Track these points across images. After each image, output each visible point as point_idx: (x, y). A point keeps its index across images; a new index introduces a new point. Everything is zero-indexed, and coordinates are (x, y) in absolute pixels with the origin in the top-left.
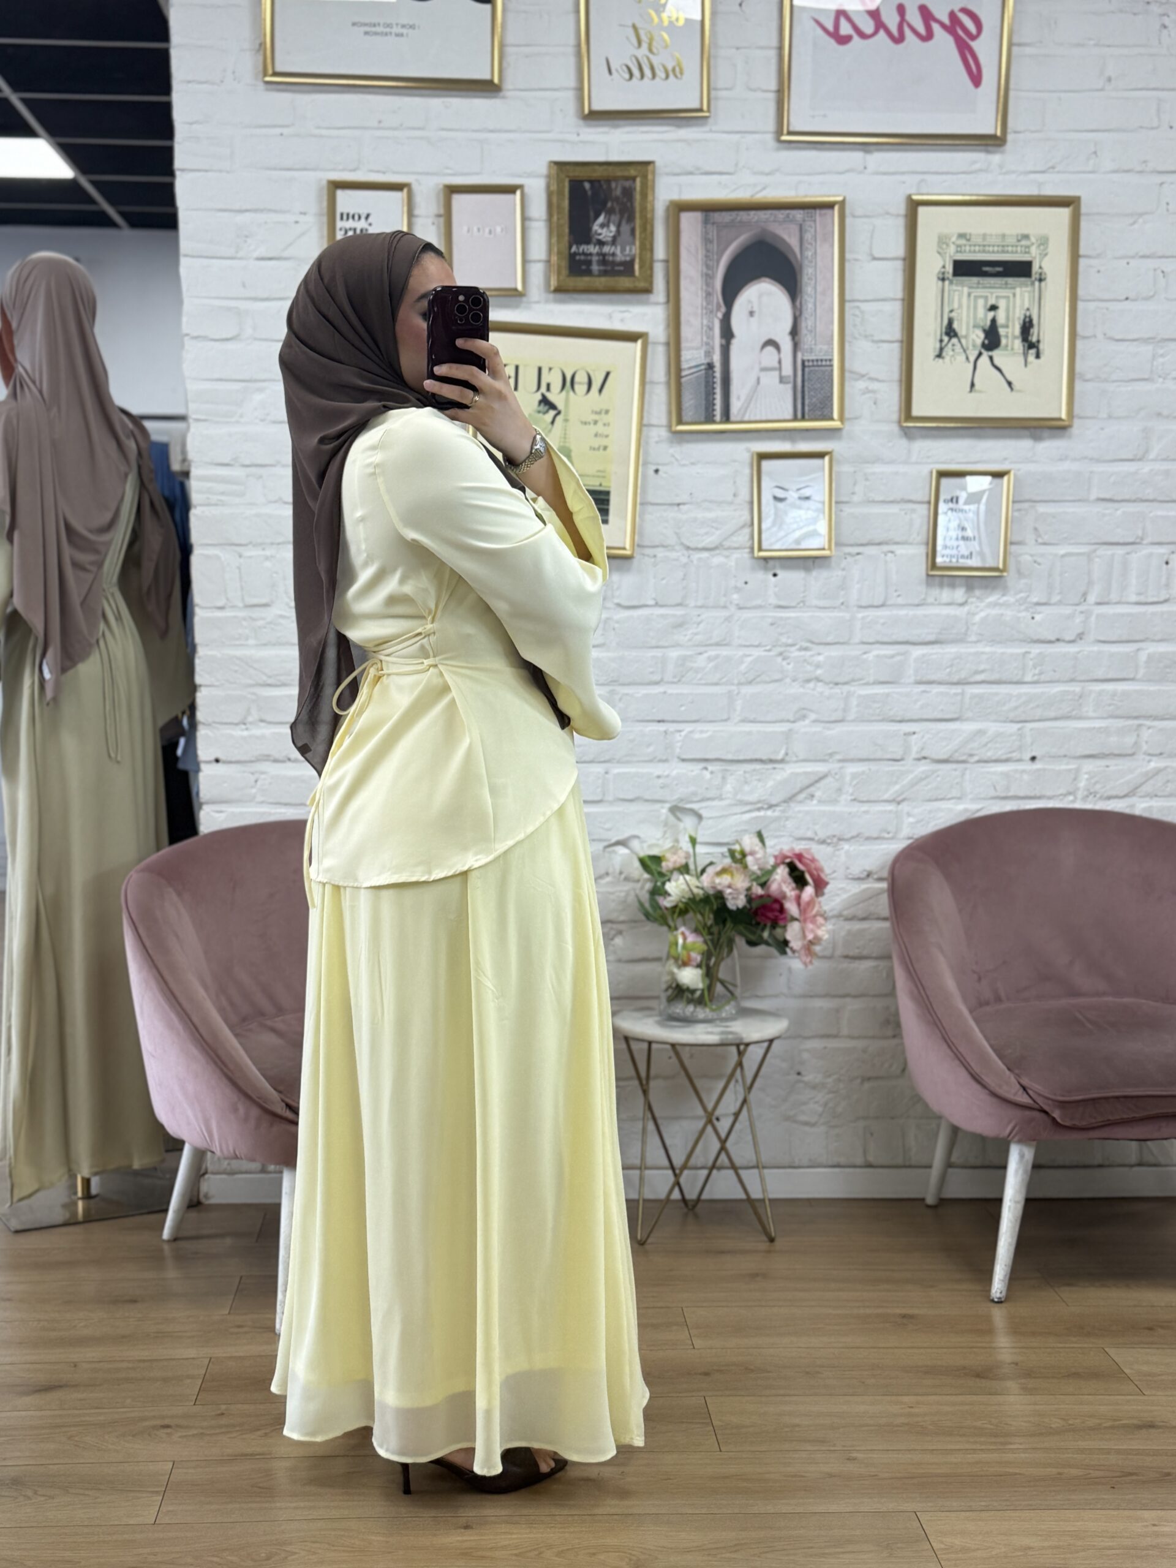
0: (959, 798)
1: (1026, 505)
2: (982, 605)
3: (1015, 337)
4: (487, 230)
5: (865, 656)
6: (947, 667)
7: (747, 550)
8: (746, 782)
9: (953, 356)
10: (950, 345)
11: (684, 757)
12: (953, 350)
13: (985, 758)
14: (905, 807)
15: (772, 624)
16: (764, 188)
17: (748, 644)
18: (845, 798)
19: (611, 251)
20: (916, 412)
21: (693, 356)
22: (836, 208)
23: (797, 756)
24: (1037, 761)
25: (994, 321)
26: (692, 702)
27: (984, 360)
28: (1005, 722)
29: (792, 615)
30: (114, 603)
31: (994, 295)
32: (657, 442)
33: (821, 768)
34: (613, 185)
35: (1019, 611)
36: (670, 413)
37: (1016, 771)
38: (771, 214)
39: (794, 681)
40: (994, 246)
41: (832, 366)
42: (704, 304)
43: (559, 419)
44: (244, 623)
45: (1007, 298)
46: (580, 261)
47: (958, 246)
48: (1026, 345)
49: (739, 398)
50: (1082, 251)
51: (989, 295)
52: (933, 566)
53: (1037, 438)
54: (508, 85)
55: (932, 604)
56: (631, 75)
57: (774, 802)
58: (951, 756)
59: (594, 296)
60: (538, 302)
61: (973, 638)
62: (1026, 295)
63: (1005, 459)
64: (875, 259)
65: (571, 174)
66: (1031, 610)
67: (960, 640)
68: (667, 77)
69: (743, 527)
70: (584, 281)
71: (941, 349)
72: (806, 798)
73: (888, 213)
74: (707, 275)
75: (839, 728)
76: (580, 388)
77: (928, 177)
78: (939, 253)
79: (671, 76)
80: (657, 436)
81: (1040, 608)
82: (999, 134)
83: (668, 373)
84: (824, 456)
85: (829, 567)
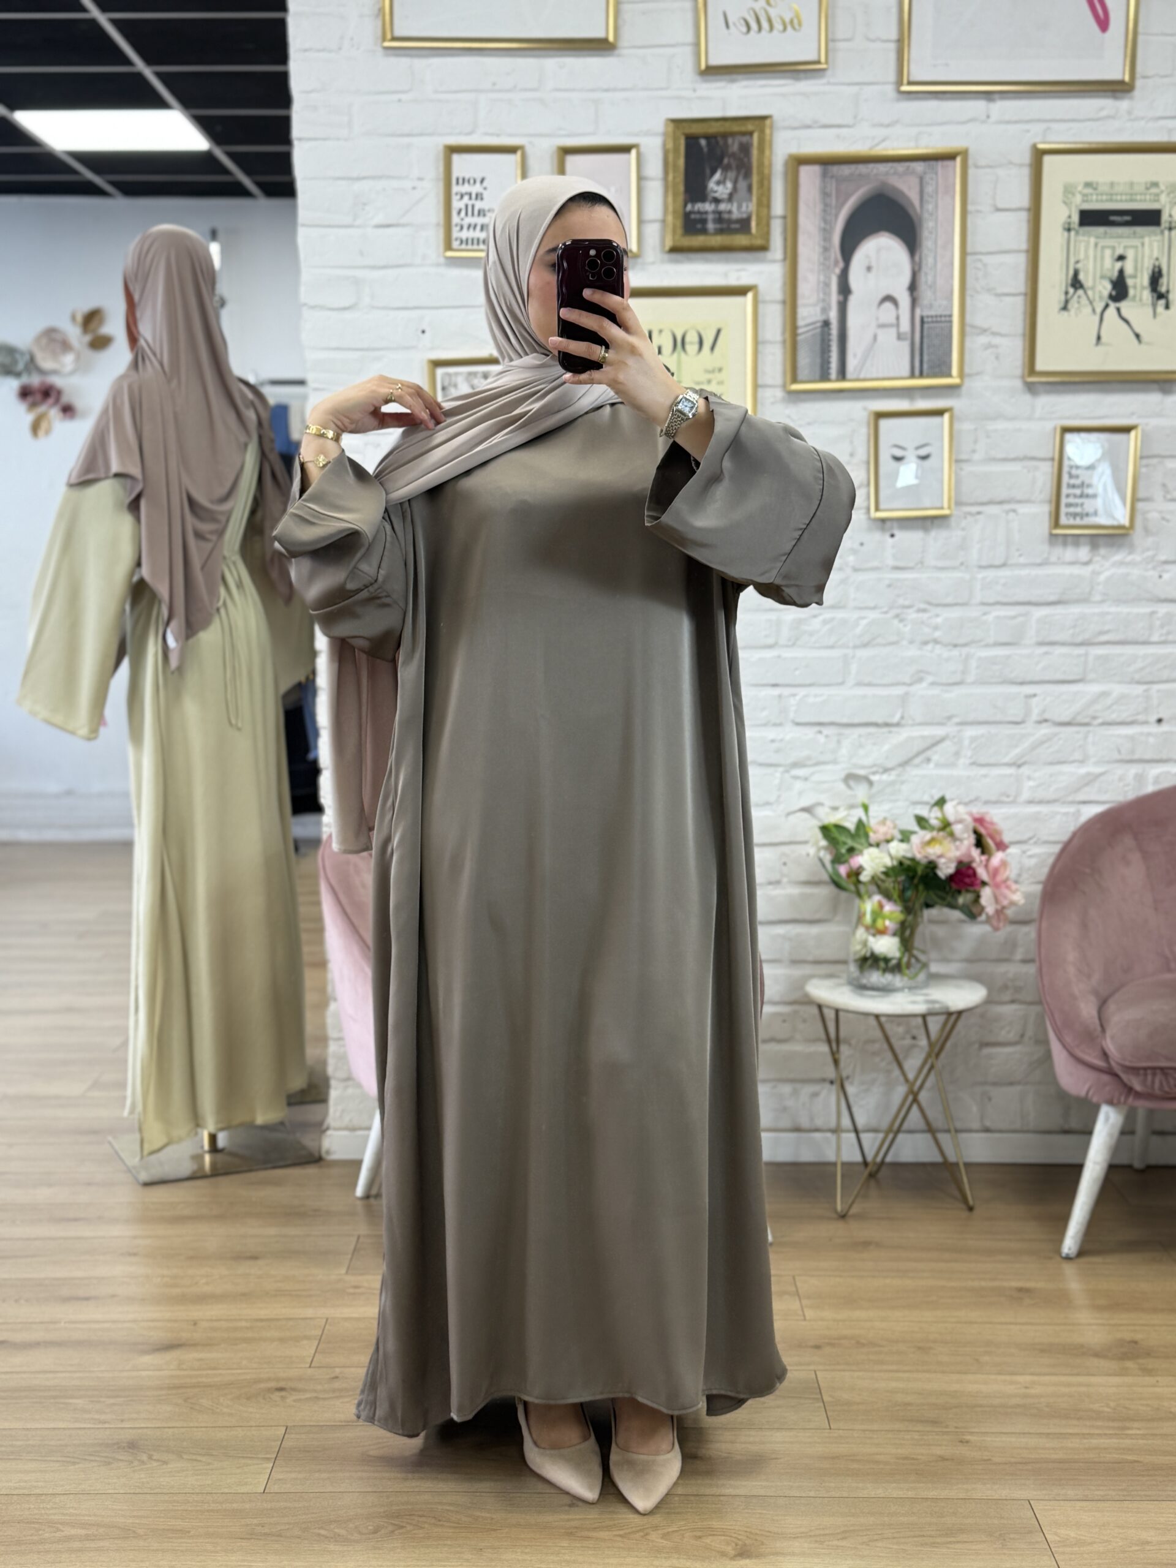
0: (1082, 762)
1: (1154, 461)
2: (1107, 564)
3: (1143, 288)
5: (985, 618)
6: (1071, 628)
7: (863, 511)
8: (861, 746)
10: (1075, 297)
11: (798, 720)
12: (1079, 302)
13: (1109, 720)
14: (1025, 770)
15: (889, 586)
16: (884, 140)
17: (864, 606)
18: (962, 761)
20: (1040, 366)
21: (809, 314)
22: (959, 159)
23: (913, 720)
24: (1163, 724)
25: (1121, 272)
26: (806, 666)
27: (1111, 311)
28: (1130, 683)
29: (910, 576)
30: (237, 571)
31: (1122, 246)
32: (773, 403)
33: (938, 731)
34: (730, 141)
35: (1146, 570)
36: (784, 372)
37: (1142, 734)
38: (891, 167)
39: (911, 642)
40: (1121, 194)
41: (951, 322)
42: (821, 260)
45: (1136, 247)
47: (1085, 195)
48: (1155, 295)
49: (855, 355)
51: (1116, 245)
53: (1166, 392)
54: (624, 42)
55: (1054, 564)
56: (748, 28)
57: (889, 765)
58: (1073, 719)
59: (709, 256)
60: (653, 263)
61: (1098, 598)
62: (1155, 245)
63: (1133, 414)
64: (998, 210)
66: (1158, 569)
67: (1084, 600)
68: (785, 29)
70: (699, 240)
71: (1067, 302)
72: (922, 762)
74: (825, 230)
75: (957, 691)
76: (692, 348)
77: (1055, 126)
78: (1065, 203)
79: (789, 28)
80: (773, 395)
81: (1167, 567)
82: (1127, 78)
83: (784, 332)
84: (944, 413)
85: (948, 527)
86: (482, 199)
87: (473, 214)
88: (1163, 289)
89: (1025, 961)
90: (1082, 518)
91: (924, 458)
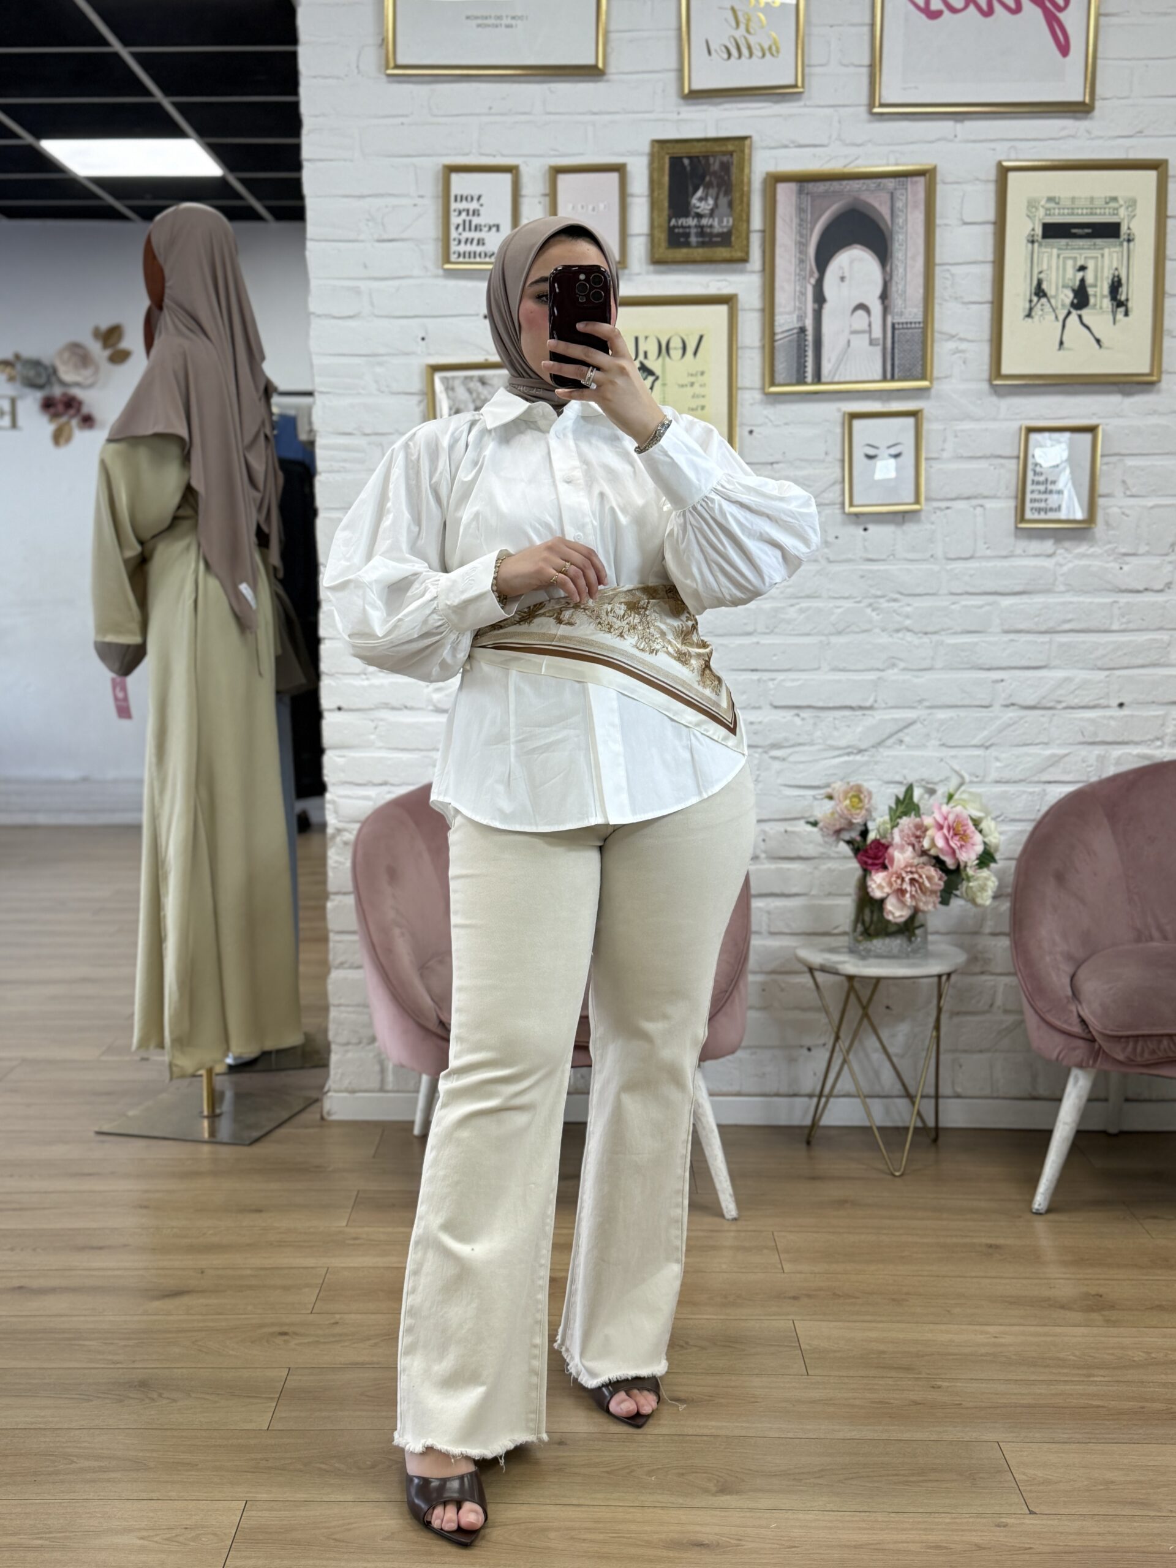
0: (1046, 744)
1: (1113, 460)
2: (1069, 556)
3: (1103, 296)
4: (590, 207)
5: (953, 607)
6: (1036, 616)
7: (838, 506)
8: (836, 728)
9: (1042, 315)
10: (1039, 306)
11: (776, 703)
12: (1042, 310)
13: (1072, 704)
14: (993, 752)
15: (862, 577)
16: (857, 159)
17: (836, 596)
18: (932, 743)
19: (709, 223)
20: (1005, 370)
21: (786, 321)
22: (928, 175)
23: (886, 703)
24: (1124, 708)
25: (1083, 281)
26: (784, 652)
28: (1093, 669)
29: (882, 567)
31: (1083, 256)
32: (752, 405)
33: (910, 714)
34: (711, 160)
35: (1107, 562)
36: (763, 376)
37: (1104, 717)
38: (864, 184)
39: (884, 630)
40: (1083, 209)
41: (921, 328)
42: (798, 271)
43: (658, 384)
45: (1096, 258)
47: (1047, 209)
48: (1115, 304)
49: (829, 361)
50: (1169, 213)
51: (1078, 256)
52: (1022, 518)
53: (1127, 393)
54: (612, 69)
55: (1020, 556)
56: (729, 55)
57: (863, 747)
58: (1039, 703)
59: (690, 267)
60: (639, 274)
61: (1062, 588)
62: (1115, 255)
63: (1095, 414)
64: (965, 223)
65: (670, 151)
66: (1119, 561)
67: (1047, 591)
68: (764, 55)
69: (834, 484)
70: (683, 252)
71: (1031, 309)
72: (894, 743)
73: (977, 179)
74: (801, 243)
75: (928, 675)
76: (676, 353)
77: (1018, 144)
78: (1029, 217)
79: (768, 54)
80: (750, 398)
81: (1128, 559)
82: (1087, 101)
83: (763, 338)
84: (914, 414)
85: (918, 521)
86: (479, 215)
87: (470, 230)
89: (994, 934)
90: (1046, 513)
91: (897, 456)
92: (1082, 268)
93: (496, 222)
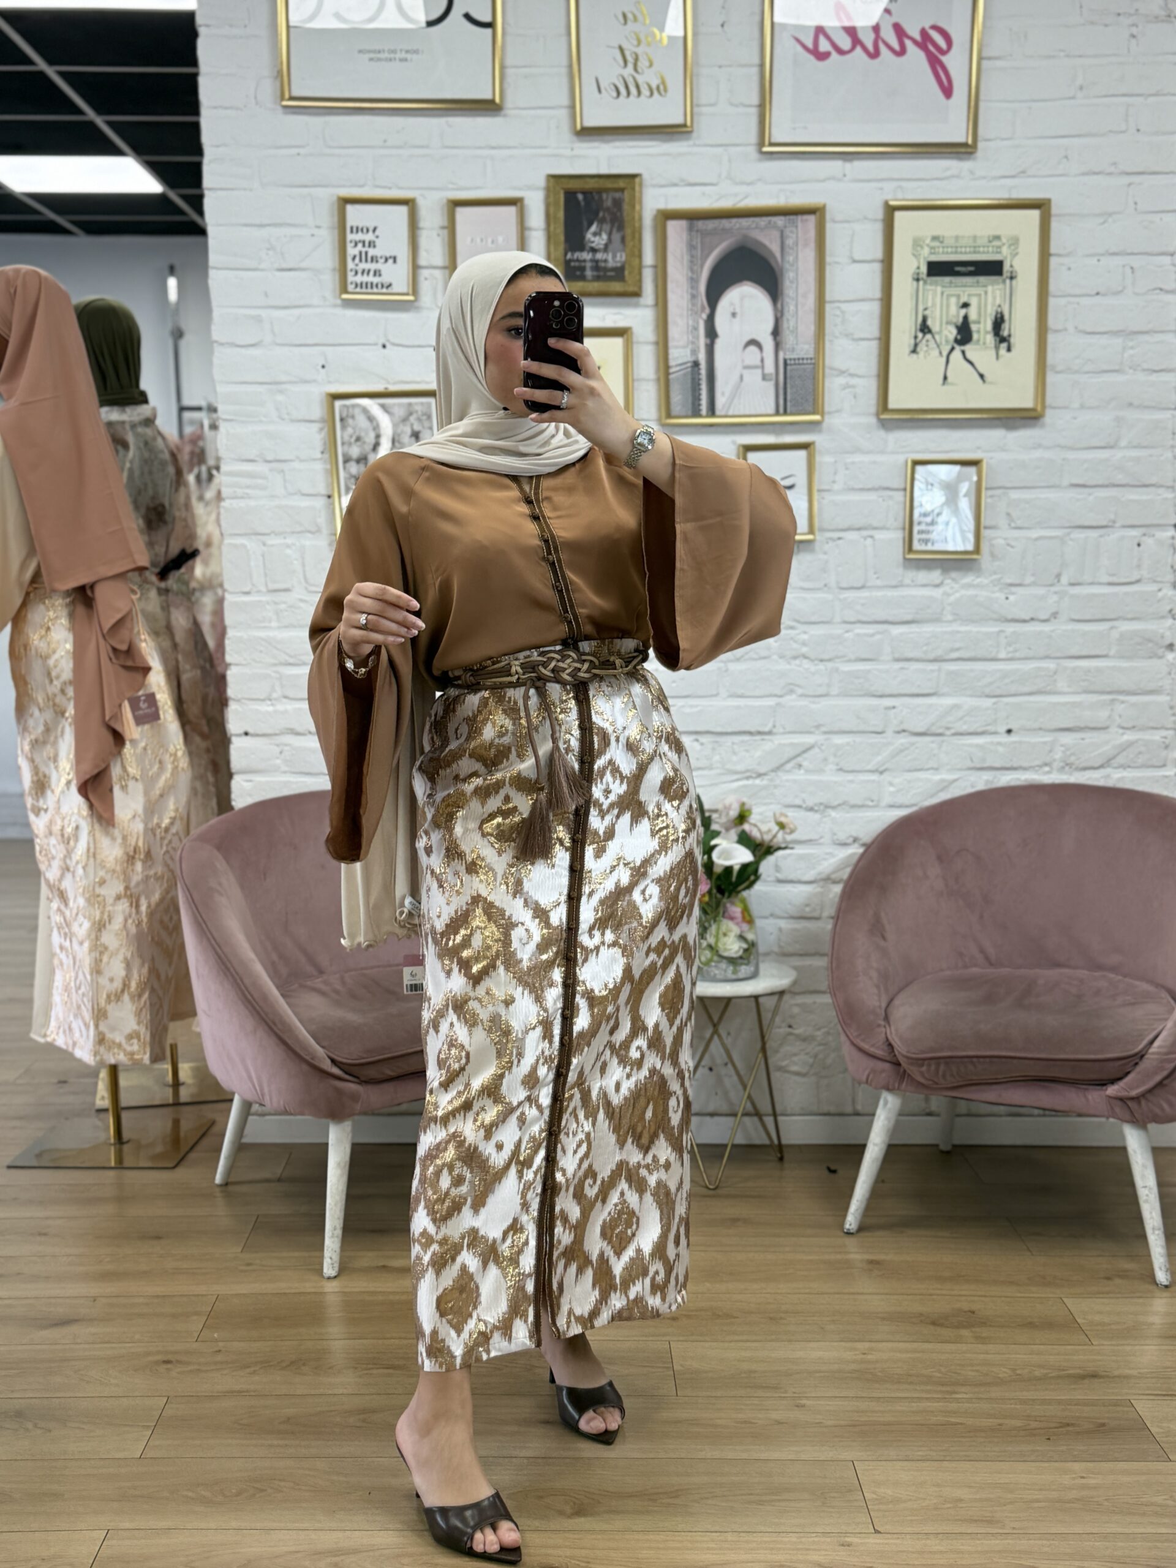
0: (936, 769)
1: (999, 492)
2: (956, 586)
3: (987, 333)
4: (490, 241)
5: (846, 635)
6: (925, 645)
8: (734, 753)
10: (924, 342)
13: (961, 731)
14: (886, 777)
16: (747, 196)
18: (829, 767)
20: (892, 404)
21: (679, 355)
22: (818, 214)
23: (784, 729)
24: (1013, 734)
25: (966, 318)
26: (683, 679)
27: (957, 354)
28: (980, 696)
33: (808, 739)
35: (993, 592)
36: (659, 409)
37: (993, 743)
38: (752, 220)
39: (781, 658)
40: (966, 247)
41: (813, 363)
42: (690, 306)
44: (268, 607)
45: (979, 295)
46: (574, 267)
47: (932, 248)
49: (723, 394)
50: (1053, 250)
52: (910, 549)
53: (1011, 428)
54: (509, 103)
55: (908, 586)
56: (618, 93)
57: (762, 771)
58: (929, 729)
61: (949, 617)
62: (998, 293)
63: (979, 448)
64: (855, 261)
66: (1005, 591)
67: (936, 620)
68: (652, 95)
71: (916, 345)
72: (793, 768)
73: (866, 218)
74: (692, 279)
75: (823, 703)
77: (904, 184)
78: (914, 255)
79: (656, 93)
81: (1014, 589)
82: (970, 142)
83: (658, 370)
84: (805, 446)
85: (812, 551)
86: (374, 246)
87: (366, 261)
88: (1005, 333)
92: (965, 305)
93: (393, 254)
